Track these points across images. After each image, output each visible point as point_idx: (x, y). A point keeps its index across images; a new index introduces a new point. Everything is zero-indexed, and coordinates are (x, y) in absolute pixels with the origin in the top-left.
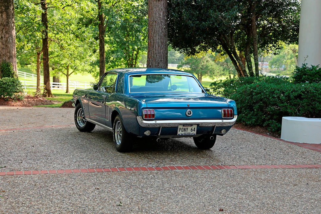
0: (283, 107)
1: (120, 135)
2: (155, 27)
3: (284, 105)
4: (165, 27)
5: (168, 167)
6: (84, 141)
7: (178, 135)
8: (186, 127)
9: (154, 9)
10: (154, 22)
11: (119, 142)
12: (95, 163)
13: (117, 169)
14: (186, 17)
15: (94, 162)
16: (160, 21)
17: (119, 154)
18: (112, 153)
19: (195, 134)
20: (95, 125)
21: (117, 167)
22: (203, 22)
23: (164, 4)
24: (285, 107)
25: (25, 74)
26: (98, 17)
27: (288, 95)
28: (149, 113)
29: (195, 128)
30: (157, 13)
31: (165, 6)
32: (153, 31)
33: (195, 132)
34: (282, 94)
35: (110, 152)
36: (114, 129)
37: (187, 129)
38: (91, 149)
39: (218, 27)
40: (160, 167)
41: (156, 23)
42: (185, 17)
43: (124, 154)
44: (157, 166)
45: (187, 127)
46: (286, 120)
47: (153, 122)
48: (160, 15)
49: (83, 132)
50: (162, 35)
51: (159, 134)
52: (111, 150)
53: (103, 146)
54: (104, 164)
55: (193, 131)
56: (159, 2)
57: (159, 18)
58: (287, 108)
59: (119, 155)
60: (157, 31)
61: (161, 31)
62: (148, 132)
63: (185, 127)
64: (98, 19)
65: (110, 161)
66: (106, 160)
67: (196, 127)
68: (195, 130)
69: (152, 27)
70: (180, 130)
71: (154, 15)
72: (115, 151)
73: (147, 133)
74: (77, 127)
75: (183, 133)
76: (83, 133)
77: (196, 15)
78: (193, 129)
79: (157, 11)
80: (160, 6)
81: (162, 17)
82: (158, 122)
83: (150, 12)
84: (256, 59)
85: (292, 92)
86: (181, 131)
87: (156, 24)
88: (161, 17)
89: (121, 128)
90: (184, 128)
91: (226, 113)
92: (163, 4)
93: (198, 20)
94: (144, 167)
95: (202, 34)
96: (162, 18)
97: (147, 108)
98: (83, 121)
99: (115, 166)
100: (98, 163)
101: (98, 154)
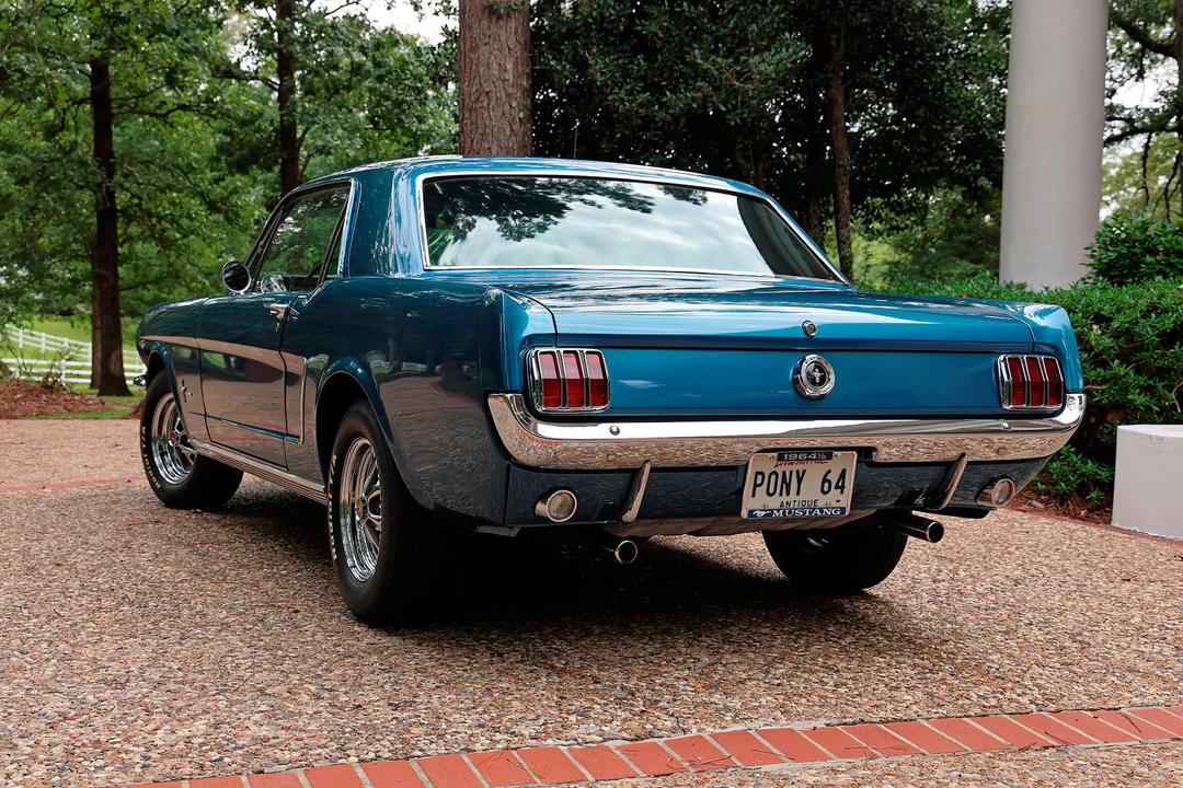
0: (1104, 381)
1: (369, 523)
2: (486, 115)
3: (1108, 374)
4: (521, 115)
5: (713, 735)
6: (171, 558)
7: (744, 514)
8: (794, 468)
9: (483, 49)
10: (483, 97)
11: (364, 567)
12: (200, 725)
13: (360, 772)
14: (602, 76)
15: (194, 718)
16: (503, 91)
17: (367, 637)
18: (319, 637)
19: (843, 509)
20: (240, 474)
21: (354, 759)
22: (668, 93)
23: (520, 31)
24: (1115, 384)
25: (43, 340)
26: (280, 139)
27: (1127, 330)
28: (570, 372)
29: (844, 471)
30: (495, 65)
31: (522, 40)
32: (480, 131)
33: (846, 500)
34: (1095, 327)
35: (311, 627)
36: (335, 490)
37: (800, 480)
38: (199, 607)
39: (724, 109)
40: (660, 742)
41: (489, 100)
42: (599, 75)
43: (396, 640)
44: (638, 738)
45: (801, 467)
46: (1151, 437)
47: (601, 431)
48: (506, 70)
49: (179, 507)
50: (511, 144)
51: (631, 515)
52: (318, 611)
53: (270, 584)
54: (265, 731)
55: (834, 493)
56: (501, 23)
57: (501, 82)
58: (1125, 390)
59: (363, 645)
60: (495, 129)
61: (508, 132)
62: (559, 500)
63: (788, 469)
64: (277, 145)
65: (305, 698)
66: (283, 688)
67: (850, 462)
68: (843, 488)
69: (474, 115)
70: (756, 485)
71: (482, 69)
72: (339, 620)
73: (556, 508)
74: (152, 485)
75: (775, 502)
76: (182, 513)
77: (638, 71)
78: (833, 478)
79: (493, 57)
80: (503, 38)
81: (512, 77)
82: (631, 431)
83: (468, 60)
84: (844, 239)
85: (1146, 315)
86: (761, 490)
87: (489, 104)
88: (509, 76)
89: (374, 480)
90: (780, 470)
91: (1027, 377)
92: (516, 29)
93: (644, 90)
94: (550, 742)
95: (661, 138)
96: (511, 81)
97: (556, 338)
98: (183, 456)
99: (341, 749)
100: (216, 726)
101: (234, 640)
